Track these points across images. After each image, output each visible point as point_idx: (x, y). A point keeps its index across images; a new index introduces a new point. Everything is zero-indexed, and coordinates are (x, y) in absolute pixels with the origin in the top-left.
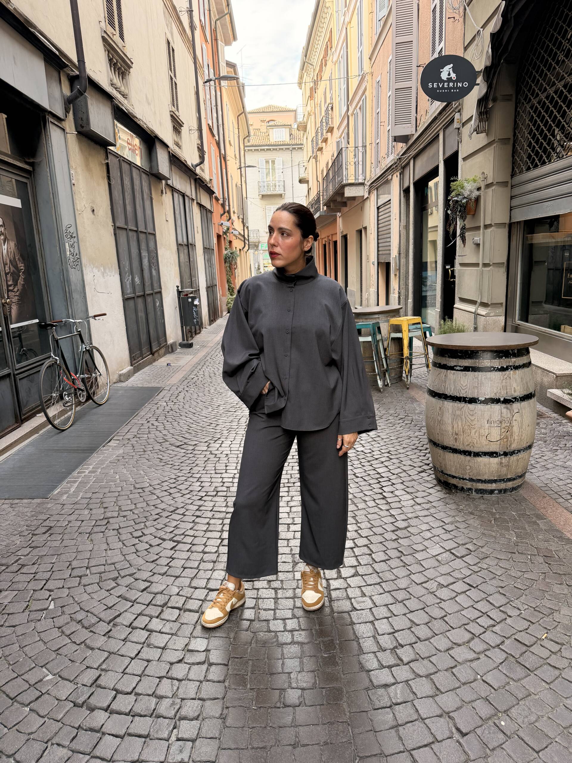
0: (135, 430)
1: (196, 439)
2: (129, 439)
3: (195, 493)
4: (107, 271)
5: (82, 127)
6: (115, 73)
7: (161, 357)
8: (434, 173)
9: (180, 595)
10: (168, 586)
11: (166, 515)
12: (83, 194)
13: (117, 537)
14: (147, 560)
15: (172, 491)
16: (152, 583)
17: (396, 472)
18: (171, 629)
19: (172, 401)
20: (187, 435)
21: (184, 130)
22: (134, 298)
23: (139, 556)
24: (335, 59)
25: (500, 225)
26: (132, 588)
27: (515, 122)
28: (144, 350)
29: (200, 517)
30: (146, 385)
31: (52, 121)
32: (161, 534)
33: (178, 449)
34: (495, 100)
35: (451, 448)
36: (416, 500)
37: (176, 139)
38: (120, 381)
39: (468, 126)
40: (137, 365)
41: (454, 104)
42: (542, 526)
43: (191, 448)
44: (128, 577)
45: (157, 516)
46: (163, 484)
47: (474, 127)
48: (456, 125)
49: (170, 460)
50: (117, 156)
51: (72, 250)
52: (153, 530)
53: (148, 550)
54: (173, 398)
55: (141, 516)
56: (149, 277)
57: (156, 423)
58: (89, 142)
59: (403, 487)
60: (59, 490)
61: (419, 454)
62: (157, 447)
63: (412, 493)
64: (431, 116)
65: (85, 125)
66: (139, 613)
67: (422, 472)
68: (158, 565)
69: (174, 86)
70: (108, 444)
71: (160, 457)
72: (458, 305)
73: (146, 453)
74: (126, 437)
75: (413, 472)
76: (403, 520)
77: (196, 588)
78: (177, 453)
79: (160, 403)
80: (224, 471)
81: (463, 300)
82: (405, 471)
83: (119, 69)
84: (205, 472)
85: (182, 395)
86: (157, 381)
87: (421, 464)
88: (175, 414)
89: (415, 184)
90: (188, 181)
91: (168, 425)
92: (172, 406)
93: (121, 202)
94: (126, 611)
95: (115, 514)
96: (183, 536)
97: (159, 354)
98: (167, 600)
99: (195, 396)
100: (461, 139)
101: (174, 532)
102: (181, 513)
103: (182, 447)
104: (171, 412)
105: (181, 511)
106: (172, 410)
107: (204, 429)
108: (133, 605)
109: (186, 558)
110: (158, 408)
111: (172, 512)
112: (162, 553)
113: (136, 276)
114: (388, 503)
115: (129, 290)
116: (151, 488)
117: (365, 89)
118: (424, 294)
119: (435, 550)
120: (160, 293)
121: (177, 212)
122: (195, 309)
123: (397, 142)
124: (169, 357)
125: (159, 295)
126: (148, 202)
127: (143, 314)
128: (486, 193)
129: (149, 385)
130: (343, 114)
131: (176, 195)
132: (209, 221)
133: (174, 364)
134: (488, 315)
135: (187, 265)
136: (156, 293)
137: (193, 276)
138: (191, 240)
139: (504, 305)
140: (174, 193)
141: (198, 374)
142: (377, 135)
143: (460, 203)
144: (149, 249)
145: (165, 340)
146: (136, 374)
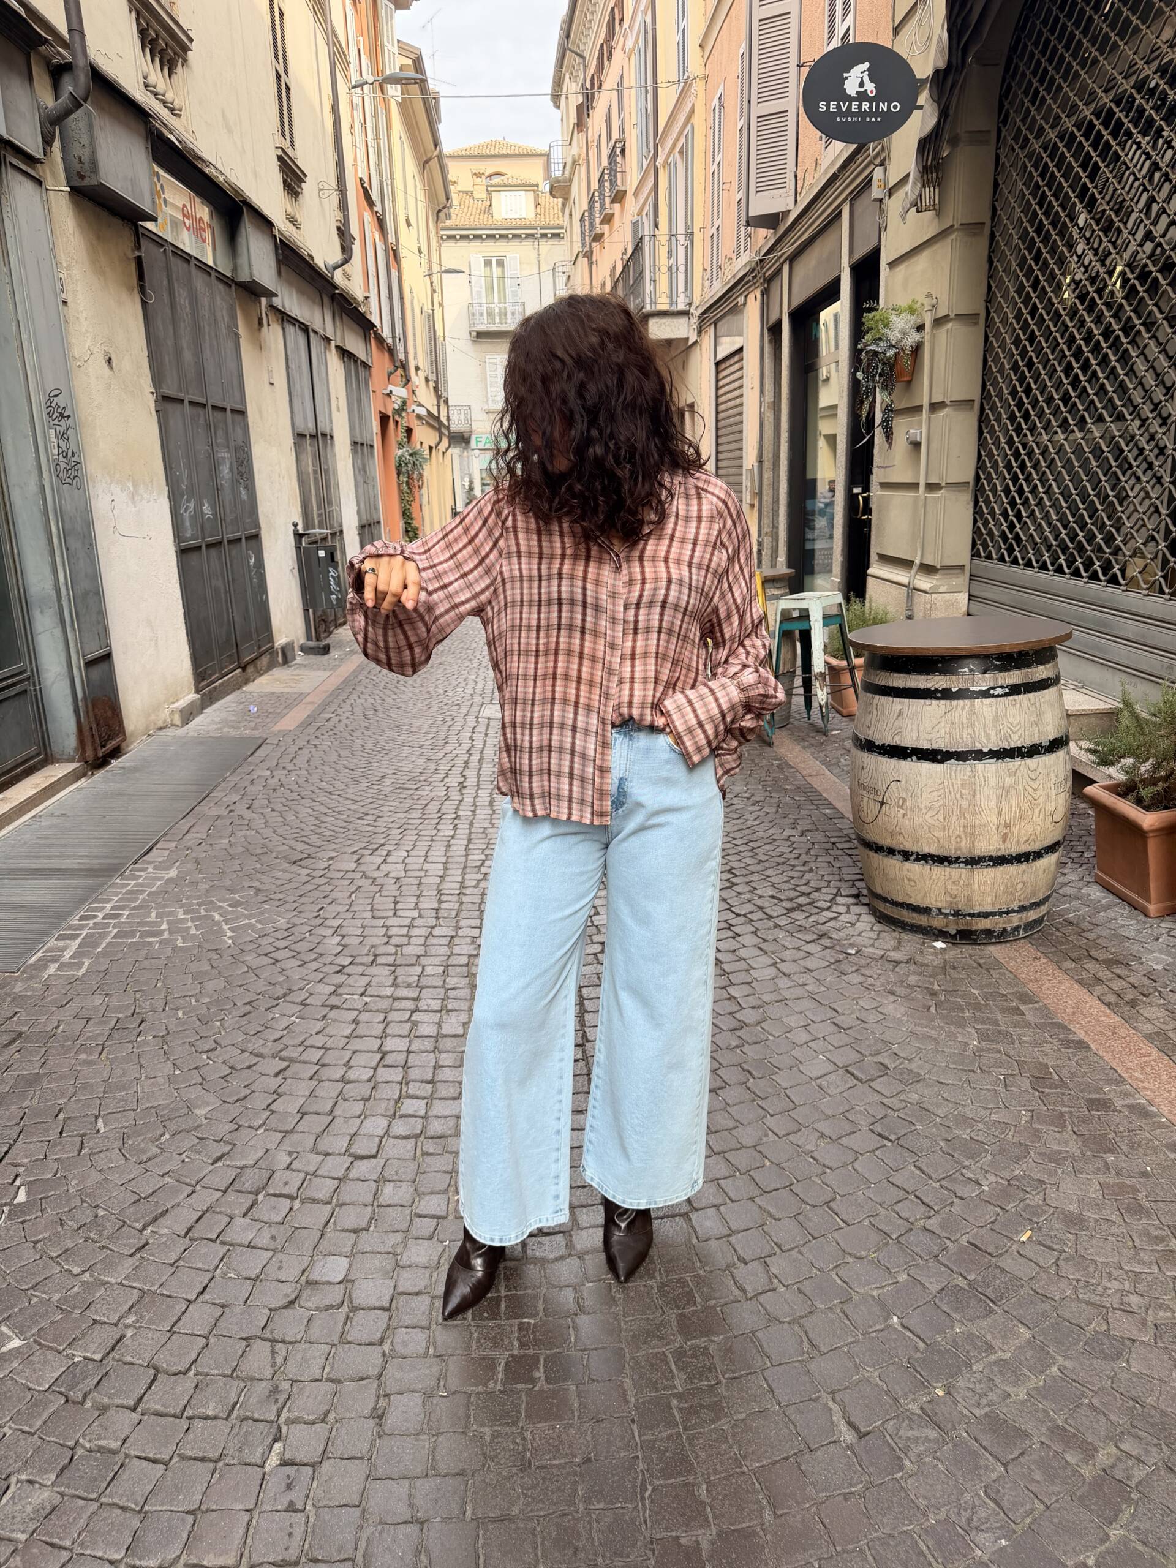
0: (202, 827)
1: (334, 846)
2: (190, 848)
3: (329, 960)
4: (141, 490)
5: (82, 177)
6: (153, 60)
7: (261, 675)
8: (829, 294)
9: (292, 1170)
10: (268, 1150)
11: (266, 1006)
12: (85, 324)
13: (162, 1051)
14: (224, 1099)
16: (235, 1145)
17: (742, 910)
18: (273, 1238)
19: (284, 768)
20: (314, 839)
21: (308, 188)
22: (200, 547)
23: (207, 1091)
24: (630, 44)
25: (963, 404)
27: (996, 185)
28: (225, 658)
29: (337, 1007)
30: (228, 733)
31: (15, 162)
32: (256, 1044)
33: (295, 868)
34: (954, 142)
36: (781, 966)
37: (289, 210)
38: (175, 725)
39: (900, 195)
40: (210, 691)
41: (872, 148)
42: (1030, 1017)
43: (322, 865)
44: (183, 1133)
45: (248, 1008)
46: (262, 941)
47: (912, 197)
48: (876, 192)
49: (278, 890)
50: (159, 242)
51: (63, 444)
52: (238, 1037)
53: (228, 1078)
54: (285, 761)
56: (233, 503)
57: (248, 814)
58: (98, 209)
59: (755, 940)
60: (39, 954)
61: (791, 874)
62: (250, 863)
63: (773, 952)
64: (826, 171)
65: (88, 174)
66: (205, 1208)
68: (246, 1109)
69: (283, 91)
70: (146, 857)
71: (257, 884)
72: (875, 569)
73: (225, 876)
74: (183, 843)
75: (776, 911)
76: (753, 1007)
77: (326, 1154)
78: (292, 875)
79: (258, 771)
80: (391, 913)
81: (885, 559)
83: (162, 52)
84: (349, 915)
85: (304, 755)
88: (288, 794)
89: (794, 315)
90: (318, 300)
91: (274, 819)
92: (283, 779)
93: (170, 342)
94: (179, 1204)
96: (301, 1049)
97: (256, 667)
98: (265, 1181)
99: (334, 757)
100: (885, 222)
101: (283, 1041)
102: (299, 1000)
103: (302, 863)
104: (280, 791)
105: (299, 997)
106: (282, 786)
107: (351, 826)
108: (193, 1192)
109: (307, 1093)
110: (252, 783)
112: (256, 1084)
113: (205, 501)
115: (190, 532)
116: (235, 950)
117: (692, 111)
118: (808, 546)
119: (817, 1066)
120: (256, 537)
121: (292, 366)
122: (332, 572)
123: (755, 227)
124: (278, 673)
125: (253, 543)
126: (230, 344)
127: (219, 583)
128: (933, 336)
129: (234, 733)
130: (645, 164)
131: (291, 330)
132: (362, 385)
133: (287, 690)
134: (933, 591)
135: (316, 479)
136: (248, 538)
137: (330, 503)
138: (323, 426)
139: (967, 568)
140: (287, 325)
141: (340, 711)
142: (715, 210)
143: (881, 356)
144: (232, 444)
145: (270, 638)
146: (208, 711)
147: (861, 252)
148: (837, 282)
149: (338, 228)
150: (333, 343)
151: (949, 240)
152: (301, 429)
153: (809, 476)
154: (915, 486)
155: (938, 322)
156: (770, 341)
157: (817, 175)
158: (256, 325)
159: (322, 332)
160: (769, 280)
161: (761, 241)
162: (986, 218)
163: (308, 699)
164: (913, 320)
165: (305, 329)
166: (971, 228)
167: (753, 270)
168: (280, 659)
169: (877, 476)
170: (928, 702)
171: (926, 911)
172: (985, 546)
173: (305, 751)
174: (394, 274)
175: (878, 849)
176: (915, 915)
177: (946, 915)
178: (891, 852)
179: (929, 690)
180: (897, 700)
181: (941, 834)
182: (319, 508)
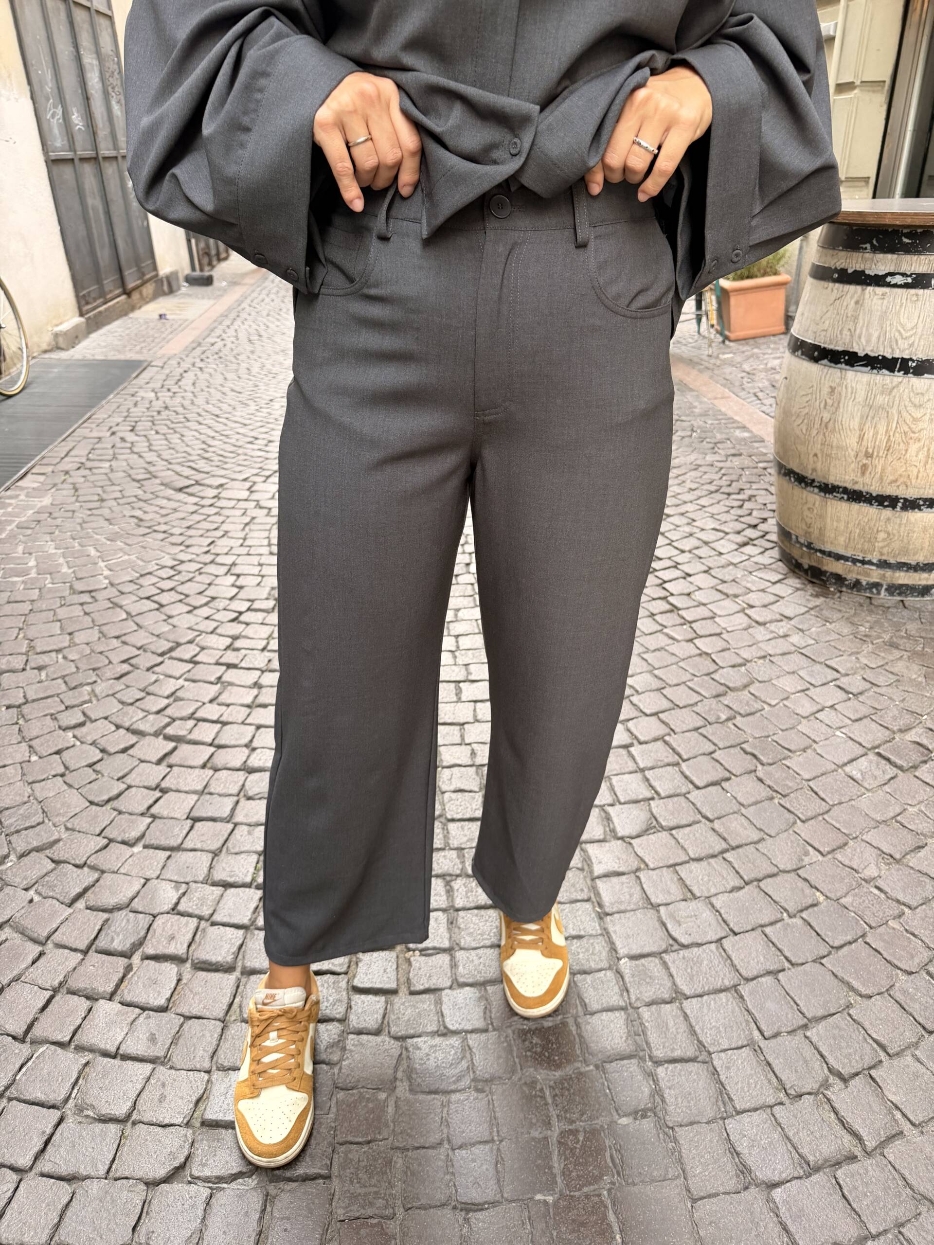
0: (81, 451)
1: (223, 472)
2: (67, 473)
3: (221, 604)
7: (147, 303)
9: (182, 914)
10: (147, 880)
11: (149, 665)
13: (16, 727)
14: (91, 798)
15: (165, 598)
16: (103, 872)
17: (687, 545)
18: (153, 1039)
19: (169, 390)
20: (201, 465)
22: (72, 160)
23: (70, 786)
26: (44, 891)
28: (109, 282)
29: (234, 666)
30: (113, 356)
32: (132, 718)
33: (181, 496)
35: (845, 490)
36: (749, 612)
38: (59, 348)
40: (95, 316)
43: (212, 492)
44: (34, 854)
45: (126, 667)
46: (143, 581)
49: (162, 520)
52: (112, 707)
53: (98, 767)
54: (170, 383)
55: (83, 666)
56: (106, 117)
57: (130, 437)
59: (711, 581)
61: (727, 503)
62: (132, 490)
63: (736, 596)
66: (56, 983)
67: (745, 544)
68: (120, 813)
70: (20, 483)
71: (138, 513)
73: (104, 504)
74: (62, 467)
75: (725, 546)
76: (733, 666)
77: (227, 885)
78: (178, 504)
79: (142, 393)
82: (706, 543)
84: (244, 550)
85: (189, 378)
86: (138, 348)
87: (739, 526)
88: (173, 416)
91: (159, 443)
92: (168, 400)
94: (16, 979)
95: (18, 662)
96: (191, 723)
97: (141, 294)
98: (143, 933)
99: (219, 379)
101: (169, 712)
102: (187, 657)
103: (189, 490)
104: (165, 414)
105: (187, 652)
106: (166, 408)
107: (240, 451)
108: (41, 954)
109: (200, 787)
110: (136, 405)
111: (162, 654)
112: (133, 775)
113: (74, 110)
114: (686, 622)
115: (58, 141)
116: (112, 592)
119: (838, 748)
124: (164, 301)
129: (119, 357)
141: (224, 336)
145: (155, 268)
146: (94, 336)
163: (193, 325)
168: (166, 288)
173: (191, 374)
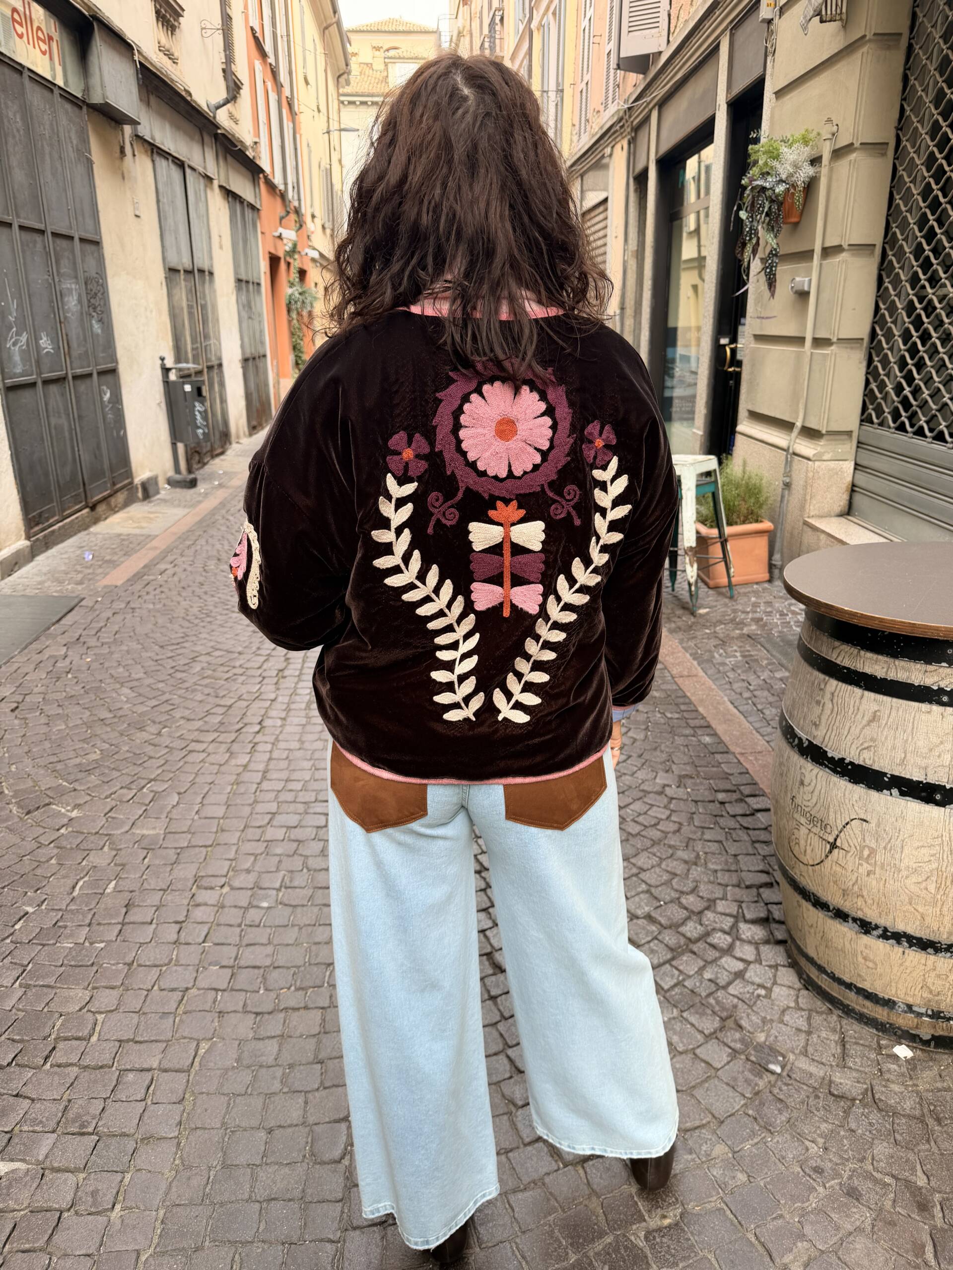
7: (115, 513)
19: (84, 644)
21: (187, 23)
22: (34, 383)
25: (862, 249)
28: (67, 499)
30: (47, 590)
37: (164, 43)
40: (44, 537)
47: (816, 4)
48: (764, 13)
54: (90, 632)
56: (82, 337)
64: (704, 3)
72: (746, 427)
81: (756, 416)
89: (659, 162)
90: (197, 137)
97: (108, 505)
100: (773, 46)
113: (43, 334)
115: (18, 367)
118: (667, 394)
120: (113, 371)
121: (164, 200)
122: (198, 407)
123: (625, 70)
124: (137, 510)
125: (109, 378)
126: (80, 169)
127: (63, 421)
128: (831, 170)
129: (54, 589)
130: (521, 27)
131: (162, 163)
132: (249, 226)
133: (137, 531)
134: (818, 458)
135: (191, 314)
136: (101, 373)
137: (206, 337)
138: (201, 262)
139: (855, 435)
140: (158, 159)
141: (180, 560)
142: (585, 66)
143: (769, 193)
144: (81, 274)
145: (129, 474)
146: (40, 559)
147: (741, 85)
148: (710, 122)
149: (224, 71)
150: (216, 183)
151: (858, 55)
152: (174, 262)
153: (671, 324)
154: (800, 340)
155: (838, 153)
156: (636, 191)
157: (692, 10)
158: (118, 154)
159: (201, 170)
160: (637, 129)
161: (630, 89)
162: (903, 26)
163: (154, 543)
164: (807, 152)
165: (181, 165)
166: (886, 39)
167: (621, 119)
168: (140, 495)
169: (749, 327)
170: (925, 707)
171: (889, 1004)
172: (879, 411)
173: (119, 618)
174: (288, 125)
175: (820, 904)
176: (868, 1003)
177: (919, 1015)
178: (841, 915)
179: (927, 689)
180: (872, 695)
181: (928, 910)
182: (194, 341)
